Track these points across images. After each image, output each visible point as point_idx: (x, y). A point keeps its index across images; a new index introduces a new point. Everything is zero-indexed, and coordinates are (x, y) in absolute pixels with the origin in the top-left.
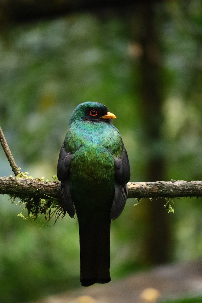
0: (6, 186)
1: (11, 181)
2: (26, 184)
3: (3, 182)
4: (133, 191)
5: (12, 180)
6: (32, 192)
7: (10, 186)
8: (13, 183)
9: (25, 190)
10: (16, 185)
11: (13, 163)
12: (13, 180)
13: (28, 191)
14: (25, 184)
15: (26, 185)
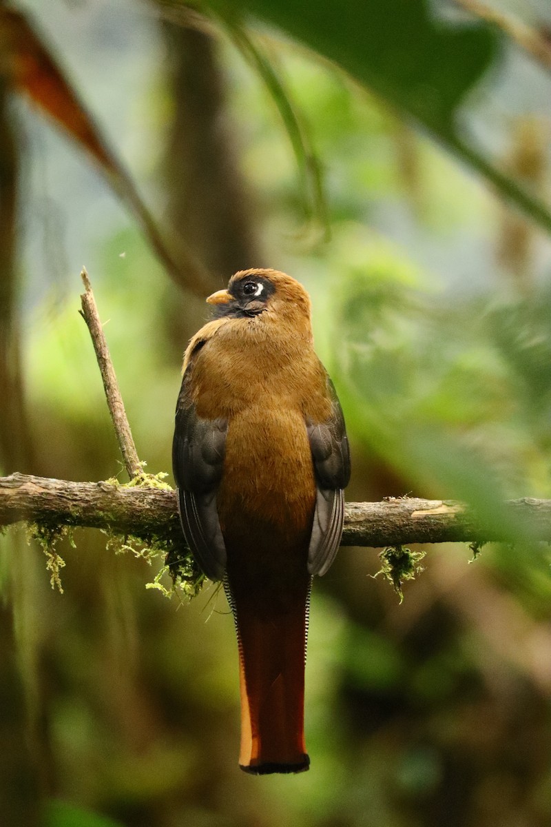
0: (83, 505)
1: (100, 492)
2: (143, 501)
3: (76, 495)
4: (443, 522)
5: (103, 491)
6: (160, 521)
7: (96, 505)
8: (103, 498)
9: (139, 516)
10: (112, 502)
11: (128, 450)
12: (105, 490)
13: (146, 519)
14: (140, 501)
15: (141, 504)
